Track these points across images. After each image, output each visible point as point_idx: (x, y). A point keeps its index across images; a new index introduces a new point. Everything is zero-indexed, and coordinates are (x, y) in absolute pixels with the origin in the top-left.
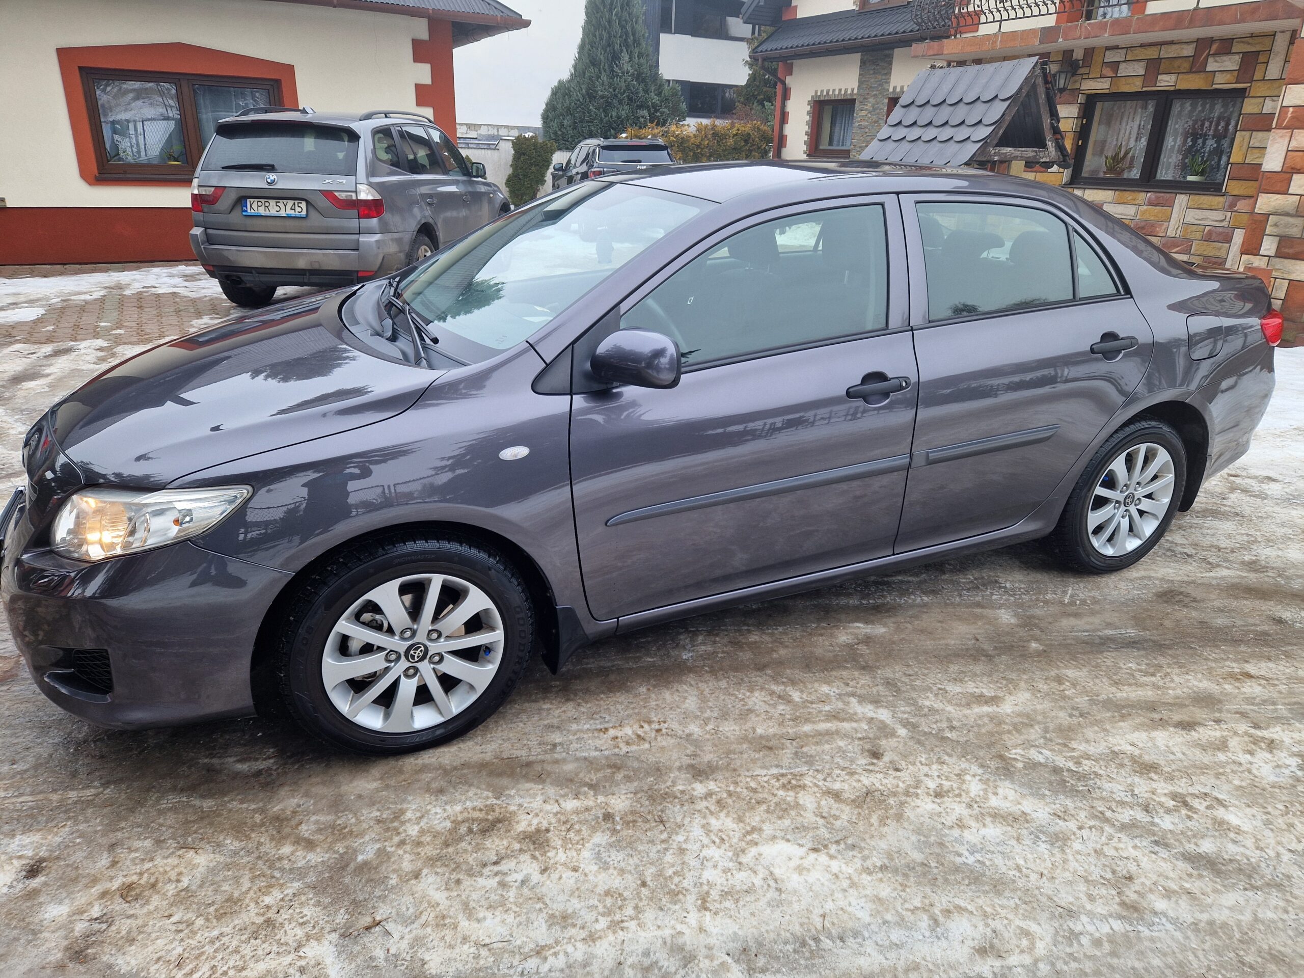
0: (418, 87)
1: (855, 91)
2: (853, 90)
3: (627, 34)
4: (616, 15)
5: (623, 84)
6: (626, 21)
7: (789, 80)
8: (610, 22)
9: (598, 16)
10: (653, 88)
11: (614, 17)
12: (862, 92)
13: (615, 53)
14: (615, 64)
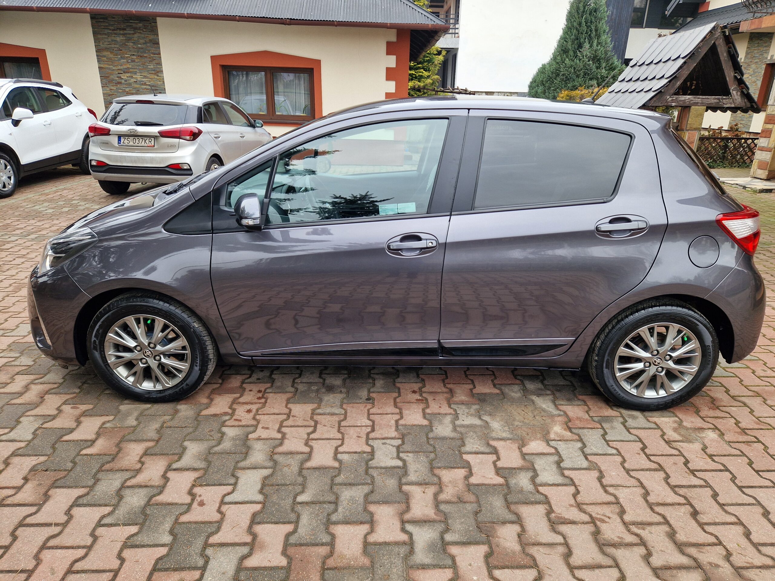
0: (388, 69)
3: (591, 31)
4: (585, 19)
5: (581, 65)
6: (591, 22)
8: (580, 24)
9: (572, 20)
10: (604, 65)
11: (583, 20)
12: (747, 61)
13: (580, 44)
14: (580, 51)
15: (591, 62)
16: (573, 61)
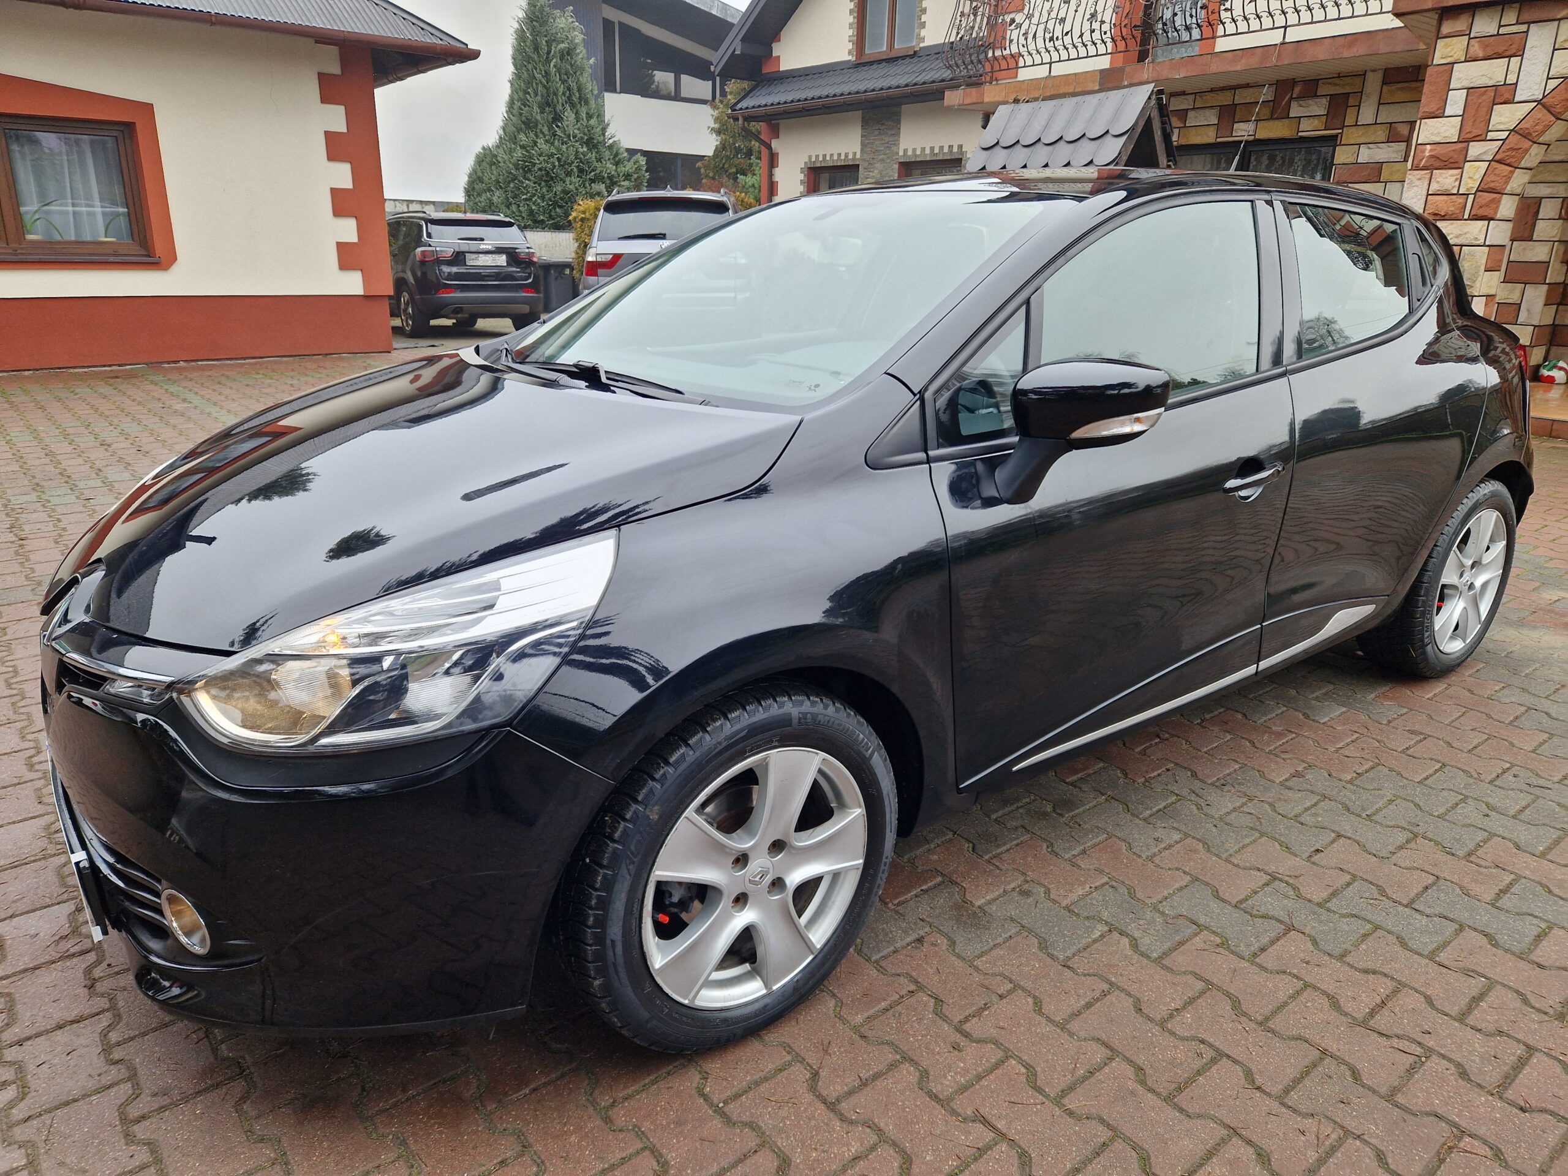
0: (329, 136)
1: (858, 156)
2: (855, 154)
3: (569, 89)
5: (569, 153)
6: (568, 73)
7: (775, 144)
8: (547, 74)
9: (530, 67)
10: (607, 154)
11: (553, 70)
12: (866, 157)
13: (556, 112)
14: (558, 126)
15: (585, 149)
16: (552, 144)
